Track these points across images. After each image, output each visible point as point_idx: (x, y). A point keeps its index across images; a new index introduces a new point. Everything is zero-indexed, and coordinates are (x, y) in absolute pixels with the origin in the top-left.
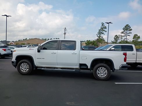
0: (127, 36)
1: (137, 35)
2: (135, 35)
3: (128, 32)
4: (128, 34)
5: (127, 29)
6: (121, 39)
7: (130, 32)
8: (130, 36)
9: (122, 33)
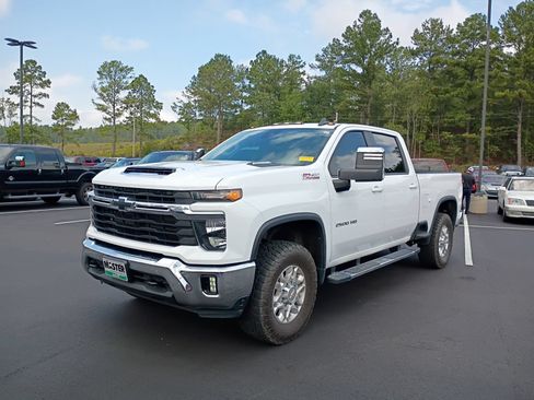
0: (31, 107)
1: (68, 107)
2: (59, 105)
3: (36, 91)
4: (36, 100)
5: (30, 79)
6: (11, 115)
7: (43, 91)
8: (42, 106)
9: (12, 90)
